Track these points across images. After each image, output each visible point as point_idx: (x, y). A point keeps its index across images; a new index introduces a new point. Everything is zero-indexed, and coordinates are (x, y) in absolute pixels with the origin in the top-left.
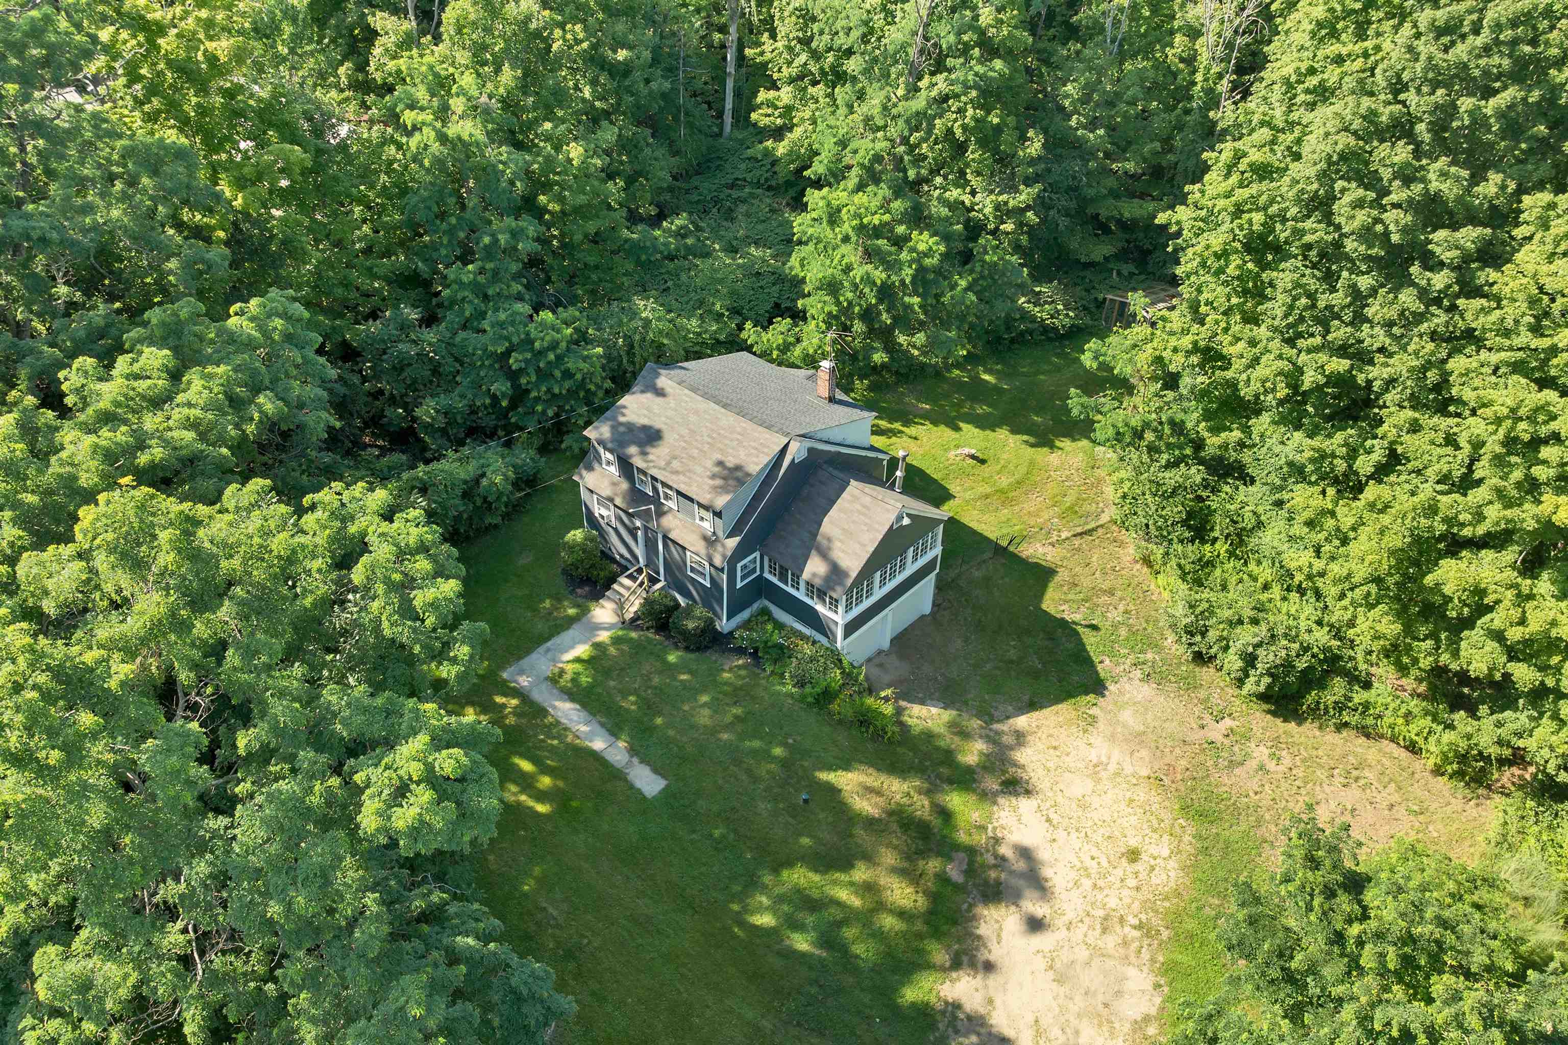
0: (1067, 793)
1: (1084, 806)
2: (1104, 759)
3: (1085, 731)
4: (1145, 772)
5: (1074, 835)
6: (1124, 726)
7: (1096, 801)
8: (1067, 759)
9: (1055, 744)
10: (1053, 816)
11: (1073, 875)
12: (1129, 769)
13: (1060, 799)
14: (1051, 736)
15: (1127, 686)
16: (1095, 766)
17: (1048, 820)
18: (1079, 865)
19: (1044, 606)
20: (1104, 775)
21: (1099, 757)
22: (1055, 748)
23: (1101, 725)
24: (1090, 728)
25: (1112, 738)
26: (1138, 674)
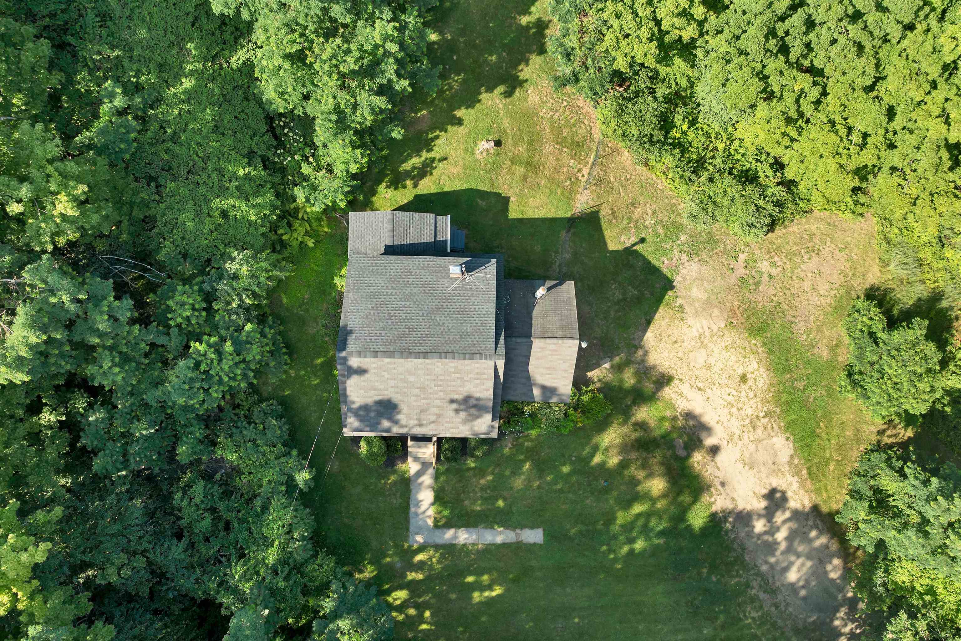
0: (698, 366)
1: (709, 367)
2: (701, 330)
3: (682, 319)
4: (723, 325)
5: (714, 388)
6: (698, 301)
7: (711, 360)
8: (685, 344)
9: (675, 339)
10: (700, 385)
11: (726, 411)
12: (715, 328)
13: (697, 372)
14: (669, 336)
15: (684, 271)
16: (700, 338)
17: (699, 389)
18: (725, 403)
19: (611, 246)
20: (706, 341)
21: (698, 331)
22: (676, 342)
23: (687, 309)
24: (684, 315)
25: (697, 314)
26: (685, 257)
